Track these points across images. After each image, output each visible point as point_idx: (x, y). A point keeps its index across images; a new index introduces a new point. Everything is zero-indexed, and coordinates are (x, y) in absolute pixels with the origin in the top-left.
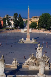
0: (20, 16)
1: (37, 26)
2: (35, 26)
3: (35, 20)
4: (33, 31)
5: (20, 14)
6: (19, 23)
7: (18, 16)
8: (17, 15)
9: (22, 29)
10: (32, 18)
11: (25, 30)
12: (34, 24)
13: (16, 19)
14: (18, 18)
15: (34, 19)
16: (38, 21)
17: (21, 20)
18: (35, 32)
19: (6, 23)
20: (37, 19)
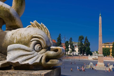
0: (86, 39)
1: (111, 53)
2: (108, 53)
3: (107, 47)
4: (105, 59)
5: (87, 37)
6: (85, 48)
7: (84, 39)
8: (83, 38)
9: (89, 55)
10: (103, 44)
11: (93, 57)
12: (106, 50)
14: (84, 42)
15: (105, 45)
17: (88, 45)
19: (69, 47)
20: (109, 46)
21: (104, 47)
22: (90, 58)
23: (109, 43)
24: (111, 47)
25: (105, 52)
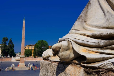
0: (11, 41)
1: (33, 54)
2: (30, 54)
3: (30, 48)
4: (28, 60)
5: (11, 39)
6: (9, 50)
7: (9, 41)
8: (7, 40)
9: (13, 57)
10: (26, 46)
11: (17, 58)
12: (28, 51)
13: (5, 44)
14: (8, 44)
15: (28, 47)
16: (33, 50)
17: (12, 46)
18: (30, 60)
21: (27, 48)
22: (13, 59)
23: (31, 45)
24: (33, 48)
25: (28, 53)
